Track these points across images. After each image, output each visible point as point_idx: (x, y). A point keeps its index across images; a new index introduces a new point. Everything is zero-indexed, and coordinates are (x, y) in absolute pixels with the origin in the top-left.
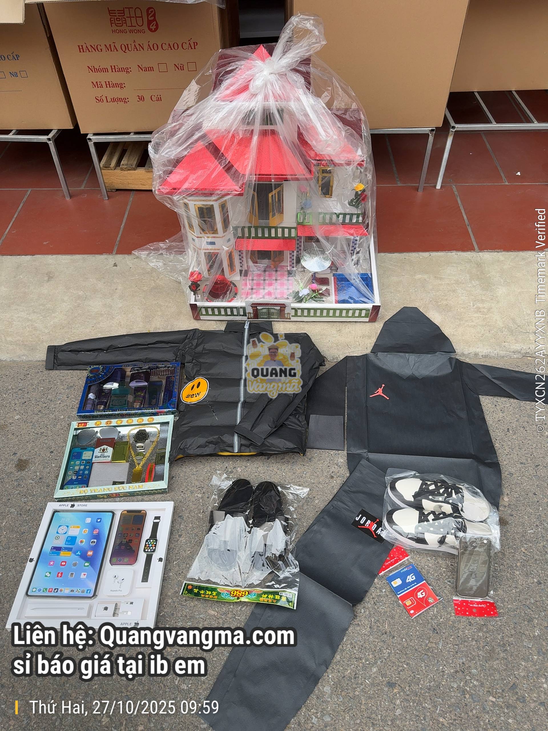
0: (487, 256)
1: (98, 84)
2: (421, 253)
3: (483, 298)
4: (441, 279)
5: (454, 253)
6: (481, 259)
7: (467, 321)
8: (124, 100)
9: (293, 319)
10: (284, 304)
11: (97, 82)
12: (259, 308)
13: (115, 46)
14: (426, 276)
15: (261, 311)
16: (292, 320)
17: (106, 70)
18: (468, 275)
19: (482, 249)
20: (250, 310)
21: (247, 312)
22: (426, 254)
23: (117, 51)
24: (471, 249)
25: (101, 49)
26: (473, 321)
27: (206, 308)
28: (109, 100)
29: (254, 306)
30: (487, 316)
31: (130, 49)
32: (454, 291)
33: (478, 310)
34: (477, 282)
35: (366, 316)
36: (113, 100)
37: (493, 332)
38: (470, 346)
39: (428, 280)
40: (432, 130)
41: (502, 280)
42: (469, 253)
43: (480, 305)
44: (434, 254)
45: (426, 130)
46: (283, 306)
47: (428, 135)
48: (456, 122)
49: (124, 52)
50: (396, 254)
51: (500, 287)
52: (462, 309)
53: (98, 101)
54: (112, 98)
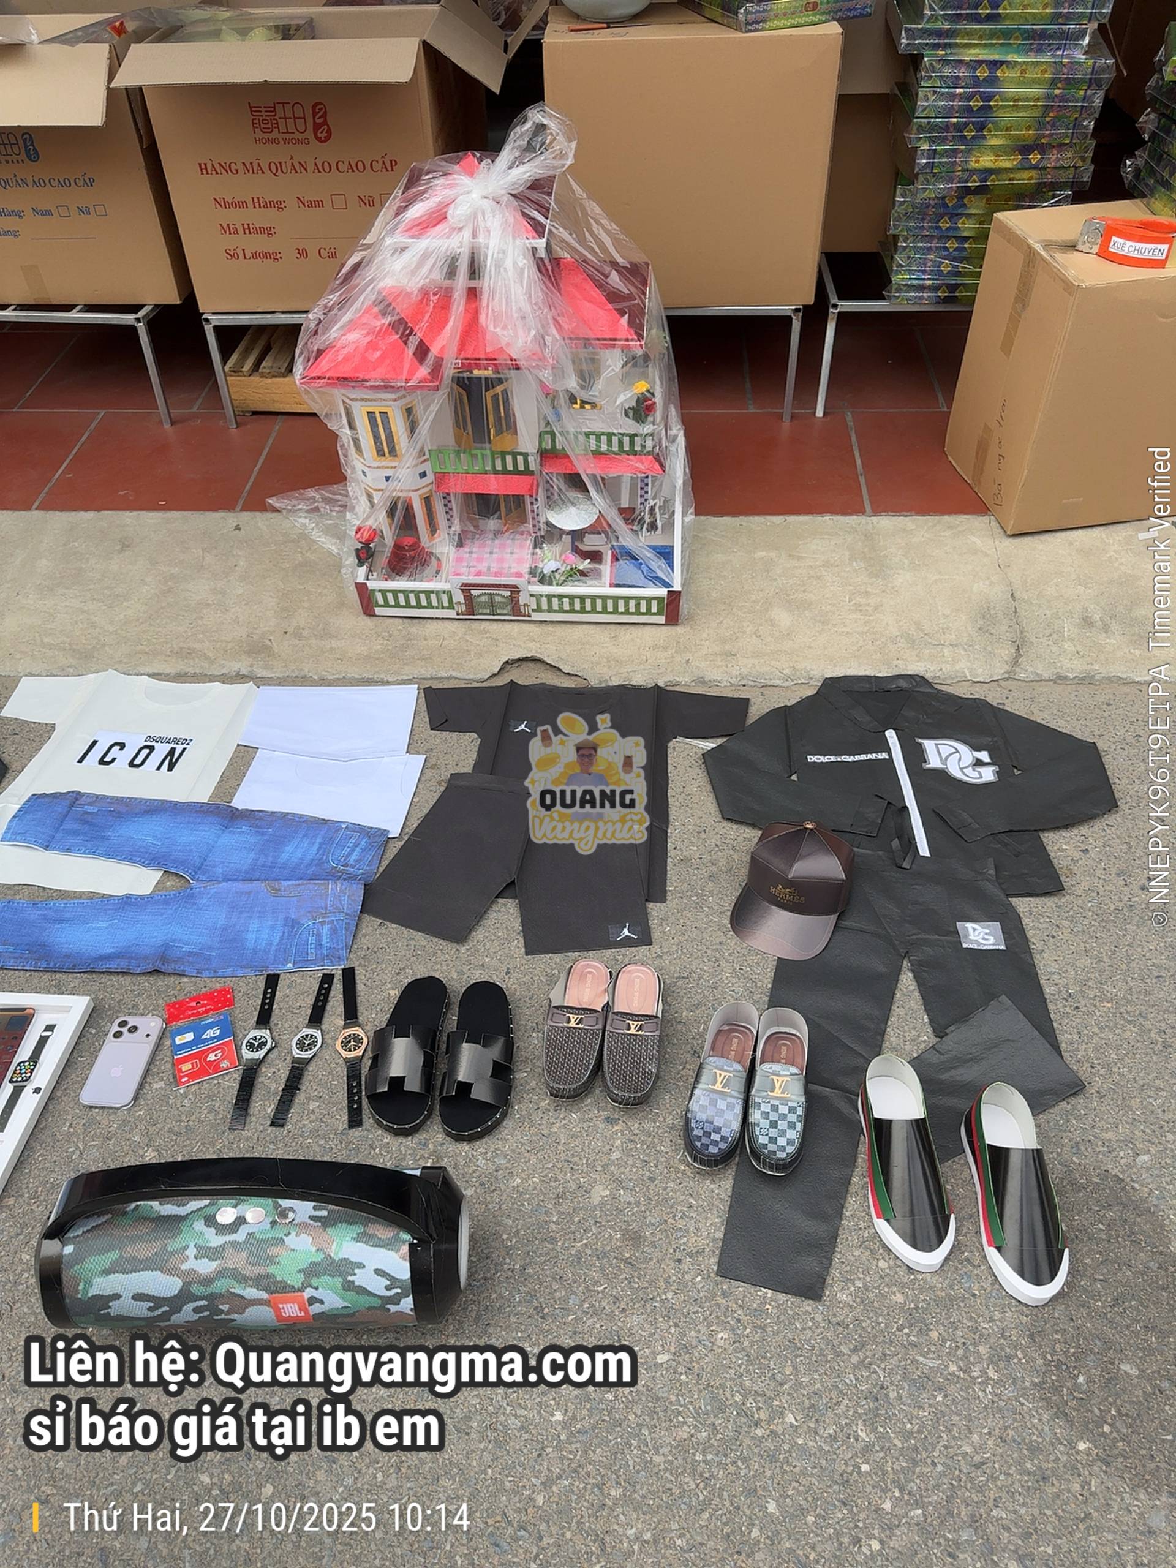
0: (886, 523)
1: (231, 227)
2: (769, 518)
3: (869, 590)
4: (799, 558)
5: (827, 518)
6: (874, 527)
7: (834, 625)
8: (275, 257)
9: (536, 616)
10: (515, 586)
11: (228, 225)
12: (474, 592)
13: (259, 164)
14: (773, 554)
15: (479, 600)
16: (533, 618)
17: (242, 205)
18: (847, 553)
19: (877, 511)
20: (459, 597)
21: (455, 601)
22: (777, 519)
23: (263, 173)
24: (859, 510)
25: (237, 170)
26: (845, 626)
27: (384, 592)
28: (248, 255)
29: (466, 588)
30: (871, 618)
31: (285, 171)
32: (818, 578)
33: (858, 608)
34: (863, 565)
35: (659, 613)
36: (255, 255)
37: (878, 643)
38: (835, 666)
39: (776, 560)
40: (797, 310)
41: (906, 561)
42: (855, 517)
43: (863, 601)
44: (791, 519)
45: (786, 309)
46: (515, 590)
47: (789, 318)
48: (840, 298)
49: (275, 175)
50: (725, 518)
51: (901, 572)
52: (829, 607)
53: (229, 257)
54: (254, 252)
